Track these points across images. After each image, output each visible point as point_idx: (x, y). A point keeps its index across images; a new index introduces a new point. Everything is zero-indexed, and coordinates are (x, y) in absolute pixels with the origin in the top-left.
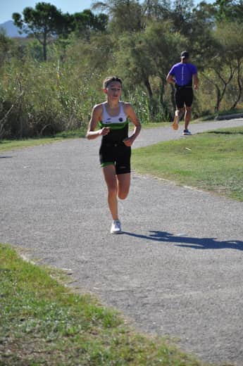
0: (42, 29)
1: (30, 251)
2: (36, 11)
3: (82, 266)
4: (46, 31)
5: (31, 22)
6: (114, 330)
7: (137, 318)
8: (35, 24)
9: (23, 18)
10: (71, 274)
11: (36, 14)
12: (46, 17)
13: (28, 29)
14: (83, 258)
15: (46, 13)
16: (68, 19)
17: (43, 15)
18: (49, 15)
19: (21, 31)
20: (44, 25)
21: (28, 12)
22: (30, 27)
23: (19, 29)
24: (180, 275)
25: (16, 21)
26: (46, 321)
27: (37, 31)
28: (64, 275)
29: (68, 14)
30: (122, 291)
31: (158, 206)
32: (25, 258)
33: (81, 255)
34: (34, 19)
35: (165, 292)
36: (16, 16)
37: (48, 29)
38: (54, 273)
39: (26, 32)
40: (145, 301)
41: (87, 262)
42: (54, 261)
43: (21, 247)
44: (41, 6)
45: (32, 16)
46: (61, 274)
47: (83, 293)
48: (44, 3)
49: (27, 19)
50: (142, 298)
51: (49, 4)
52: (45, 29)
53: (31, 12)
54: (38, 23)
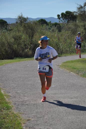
1: (5, 90)
3: (17, 94)
7: (17, 108)
9: (61, 16)
10: (11, 96)
14: (19, 92)
15: (68, 15)
18: (70, 15)
19: (60, 21)
21: (62, 14)
22: (63, 19)
23: (59, 20)
25: (58, 17)
30: (21, 101)
32: (2, 91)
34: (64, 17)
36: (58, 16)
39: (62, 21)
40: (24, 104)
41: (19, 93)
42: (9, 92)
43: (4, 88)
44: (67, 12)
45: (64, 15)
46: (8, 96)
47: (9, 101)
48: (68, 11)
49: (62, 17)
50: (24, 103)
51: (70, 11)
52: (68, 20)
53: (63, 14)
54: (66, 18)
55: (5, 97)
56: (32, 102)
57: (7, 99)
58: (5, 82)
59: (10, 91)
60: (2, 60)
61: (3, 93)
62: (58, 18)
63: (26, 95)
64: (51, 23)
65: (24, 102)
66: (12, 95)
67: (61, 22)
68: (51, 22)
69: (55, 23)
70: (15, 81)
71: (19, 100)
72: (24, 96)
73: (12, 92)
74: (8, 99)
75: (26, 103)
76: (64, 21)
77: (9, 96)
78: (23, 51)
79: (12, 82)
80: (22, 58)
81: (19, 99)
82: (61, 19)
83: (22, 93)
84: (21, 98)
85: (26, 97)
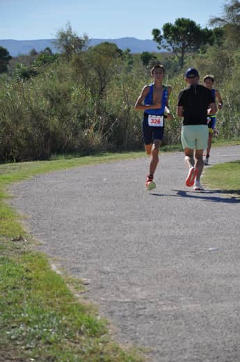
0: (181, 44)
1: (62, 261)
2: (176, 26)
3: (103, 276)
4: (184, 46)
5: (170, 38)
6: (96, 339)
7: (124, 329)
8: (173, 39)
9: (162, 33)
10: (87, 284)
11: (175, 30)
12: (185, 32)
13: (167, 44)
14: (108, 269)
15: (184, 29)
16: (207, 34)
17: (182, 30)
18: (188, 31)
19: (160, 46)
20: (183, 40)
21: (167, 28)
22: (169, 42)
23: (157, 44)
24: (190, 288)
25: (155, 37)
26: (35, 328)
27: (176, 46)
28: (79, 285)
29: (206, 29)
30: (126, 302)
31: (209, 220)
32: (54, 267)
33: (107, 266)
34: (173, 34)
35: (165, 304)
36: (156, 32)
37: (187, 43)
38: (72, 283)
39: (165, 47)
40: (141, 312)
41: (109, 273)
42: (78, 271)
43: (56, 257)
44: (180, 22)
45: (171, 31)
46: (78, 283)
47: (87, 303)
48: (183, 19)
49: (165, 35)
50: (140, 309)
51: (188, 20)
52: (183, 44)
53: (170, 28)
54: (176, 39)
55: (71, 288)
56: (165, 308)
57: (77, 295)
58: (54, 235)
59: (79, 266)
60: (19, 164)
61: (58, 272)
62: (154, 40)
63: (133, 279)
64: (130, 53)
65: (137, 307)
66: (89, 281)
67: (163, 50)
68: (129, 51)
69: (144, 53)
70: (84, 231)
71: (119, 300)
72: (131, 284)
73: (86, 268)
74: (82, 296)
75: (145, 308)
76: (170, 47)
77: (81, 282)
78: (77, 134)
79: (75, 236)
80: (75, 157)
81: (118, 296)
82: (164, 41)
83: (120, 274)
84: (123, 292)
85: (138, 289)
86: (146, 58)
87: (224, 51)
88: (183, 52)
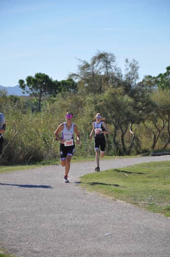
0: (39, 91)
2: (35, 78)
4: (41, 92)
5: (31, 86)
8: (33, 87)
9: (26, 83)
11: (35, 81)
12: (41, 83)
13: (30, 91)
15: (41, 80)
16: (57, 84)
17: (39, 81)
18: (44, 81)
19: (24, 91)
20: (40, 88)
21: (29, 79)
22: (30, 89)
23: (22, 90)
25: (21, 85)
27: (35, 92)
29: (57, 81)
34: (33, 84)
36: (21, 82)
37: (43, 90)
39: (28, 92)
44: (38, 75)
45: (32, 81)
48: (40, 73)
49: (28, 84)
51: (44, 74)
52: (41, 91)
53: (31, 79)
54: (35, 87)
62: (20, 87)
67: (26, 94)
76: (32, 93)
82: (27, 88)
86: (15, 99)
87: (78, 96)
88: (41, 96)
